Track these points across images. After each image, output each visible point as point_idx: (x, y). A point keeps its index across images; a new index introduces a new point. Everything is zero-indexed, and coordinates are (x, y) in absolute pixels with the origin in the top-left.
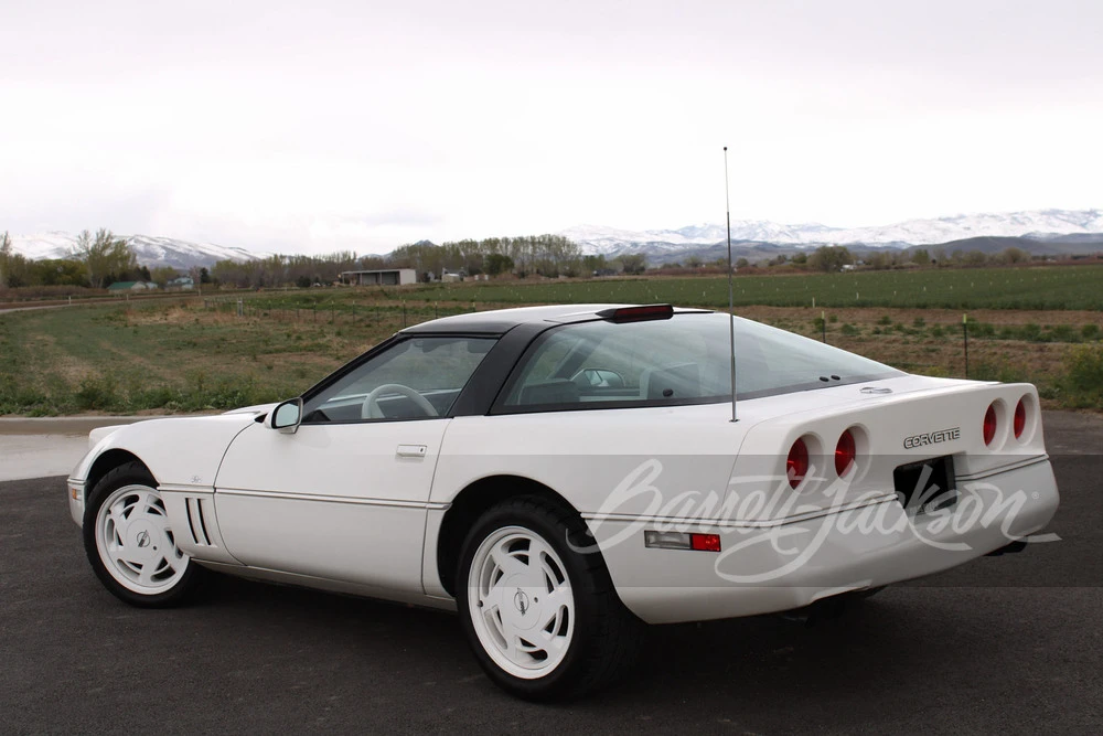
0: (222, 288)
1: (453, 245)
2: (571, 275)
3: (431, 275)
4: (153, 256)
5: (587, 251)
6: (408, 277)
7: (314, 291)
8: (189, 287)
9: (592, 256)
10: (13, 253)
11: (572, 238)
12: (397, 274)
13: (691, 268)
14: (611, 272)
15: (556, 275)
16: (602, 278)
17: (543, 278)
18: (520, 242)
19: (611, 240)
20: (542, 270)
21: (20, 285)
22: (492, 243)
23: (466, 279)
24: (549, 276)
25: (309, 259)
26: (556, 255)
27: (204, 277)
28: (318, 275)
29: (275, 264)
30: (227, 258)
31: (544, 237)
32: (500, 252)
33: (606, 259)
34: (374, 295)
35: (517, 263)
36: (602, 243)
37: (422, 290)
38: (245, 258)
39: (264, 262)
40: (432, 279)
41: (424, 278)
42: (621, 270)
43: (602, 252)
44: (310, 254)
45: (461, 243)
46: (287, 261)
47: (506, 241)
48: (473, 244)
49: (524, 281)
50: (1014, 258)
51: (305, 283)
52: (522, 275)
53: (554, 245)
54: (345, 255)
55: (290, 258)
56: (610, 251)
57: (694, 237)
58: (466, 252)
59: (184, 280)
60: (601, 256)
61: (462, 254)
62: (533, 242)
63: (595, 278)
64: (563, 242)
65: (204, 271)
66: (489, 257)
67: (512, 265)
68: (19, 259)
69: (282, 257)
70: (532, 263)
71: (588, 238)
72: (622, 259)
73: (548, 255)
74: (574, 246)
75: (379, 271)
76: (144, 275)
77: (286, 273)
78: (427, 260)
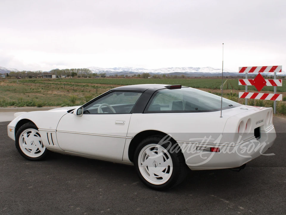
0: (11, 78)
1: (64, 70)
2: (90, 77)
3: (59, 76)
5: (93, 72)
6: (54, 77)
7: (33, 79)
8: (4, 77)
9: (94, 73)
11: (90, 69)
12: (51, 76)
13: (116, 77)
14: (98, 77)
15: (86, 77)
17: (84, 78)
18: (79, 70)
19: (98, 70)
20: (83, 76)
22: (72, 70)
23: (66, 77)
24: (85, 77)
25: (31, 72)
26: (87, 73)
27: (8, 75)
28: (33, 75)
29: (24, 73)
30: (13, 71)
31: (84, 69)
32: (74, 72)
33: (97, 74)
34: (46, 80)
35: (78, 74)
36: (96, 71)
37: (57, 80)
38: (17, 71)
39: (21, 72)
40: (59, 77)
41: (57, 77)
42: (100, 76)
43: (96, 72)
44: (32, 71)
45: (66, 70)
46: (26, 72)
47: (76, 69)
48: (68, 70)
49: (79, 78)
50: (183, 77)
51: (30, 77)
52: (79, 77)
53: (86, 70)
54: (39, 71)
55: (27, 71)
56: (98, 72)
57: (116, 70)
58: (66, 71)
59: (3, 76)
60: (96, 73)
61: (66, 72)
62: (82, 70)
63: (95, 78)
64: (88, 70)
65: (7, 74)
66: (72, 73)
67: (77, 75)
69: (25, 71)
70: (81, 75)
71: (93, 69)
72: (101, 74)
73: (85, 73)
74: (91, 71)
75: (48, 75)
77: (26, 75)
78: (58, 73)
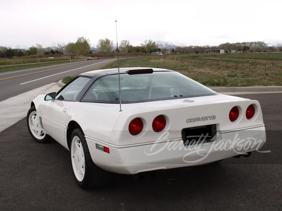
0: (177, 53)
1: (234, 44)
2: (265, 51)
3: (228, 51)
4: (162, 46)
5: (270, 45)
6: (222, 51)
7: (198, 55)
8: (169, 53)
9: (271, 47)
10: (130, 45)
11: (265, 42)
12: (219, 51)
14: (276, 51)
15: (261, 51)
16: (273, 52)
17: (257, 52)
18: (251, 43)
19: (277, 42)
20: (257, 50)
21: (131, 52)
22: (245, 43)
23: (237, 52)
24: (259, 52)
25: (199, 47)
26: (261, 46)
27: (173, 51)
28: (200, 51)
29: (190, 48)
30: (179, 46)
31: (258, 42)
32: (246, 46)
33: (275, 47)
34: (212, 56)
35: (251, 48)
36: (274, 43)
37: (226, 55)
38: (184, 46)
39: (188, 47)
40: (229, 52)
41: (226, 52)
42: (279, 50)
43: (274, 46)
44: (199, 46)
45: (237, 43)
46: (193, 47)
47: (248, 43)
48: (239, 43)
49: (252, 53)
51: (197, 52)
52: (252, 51)
53: (261, 44)
54: (207, 46)
55: (194, 46)
56: (276, 45)
58: (237, 45)
59: (168, 51)
60: (273, 47)
61: (237, 46)
62: (255, 43)
63: (271, 52)
64: (263, 43)
65: (173, 49)
66: (244, 47)
67: (249, 49)
68: (131, 46)
69: (192, 46)
70: (254, 48)
71: (270, 42)
72: (279, 48)
73: (259, 46)
74: (266, 44)
75: (216, 50)
76: (159, 50)
77: (193, 50)
78: (227, 47)
